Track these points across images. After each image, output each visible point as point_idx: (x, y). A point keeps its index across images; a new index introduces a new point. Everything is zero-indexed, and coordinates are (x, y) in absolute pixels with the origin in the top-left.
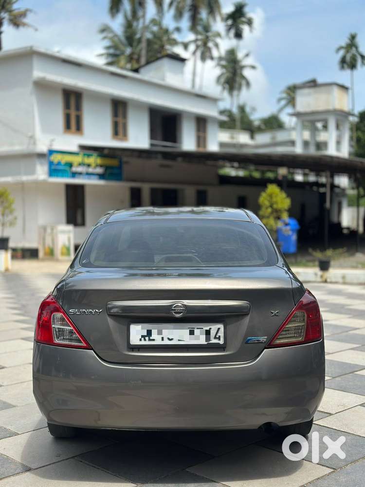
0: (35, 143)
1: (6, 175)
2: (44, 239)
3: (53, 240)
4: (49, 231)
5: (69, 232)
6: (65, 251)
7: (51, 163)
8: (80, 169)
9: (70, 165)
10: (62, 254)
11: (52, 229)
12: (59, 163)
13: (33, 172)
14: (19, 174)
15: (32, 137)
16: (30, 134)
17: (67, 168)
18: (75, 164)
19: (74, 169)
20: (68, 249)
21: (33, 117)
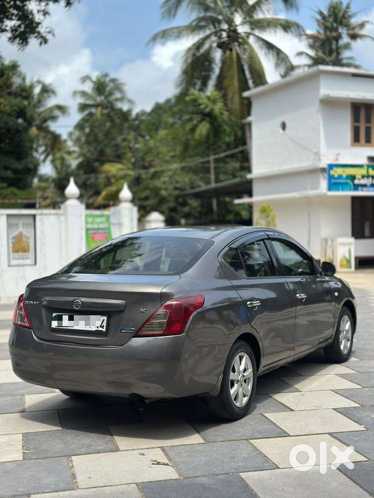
0: (319, 159)
1: (293, 191)
2: (325, 251)
3: (333, 252)
4: (330, 243)
5: (350, 244)
6: (345, 262)
7: (331, 177)
8: (363, 182)
9: (353, 178)
10: (341, 266)
11: (332, 242)
12: (340, 177)
13: (316, 186)
14: (305, 189)
15: (317, 154)
16: (315, 151)
17: (349, 182)
18: (358, 176)
19: (356, 182)
20: (349, 261)
21: (319, 134)
